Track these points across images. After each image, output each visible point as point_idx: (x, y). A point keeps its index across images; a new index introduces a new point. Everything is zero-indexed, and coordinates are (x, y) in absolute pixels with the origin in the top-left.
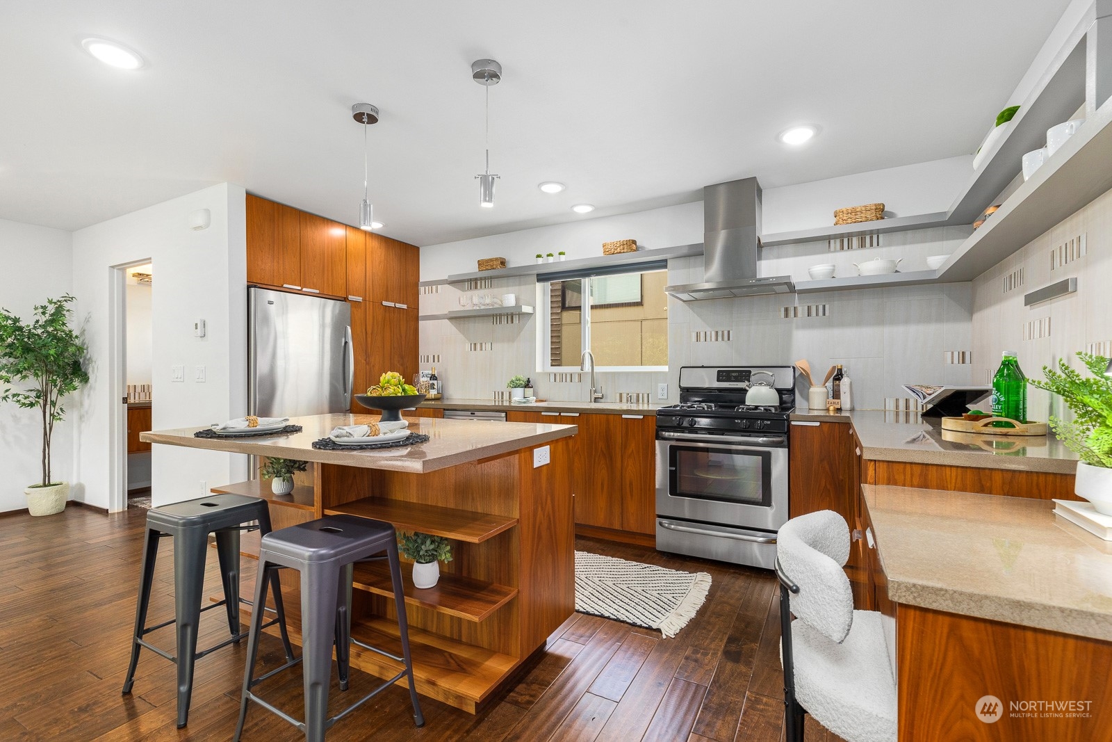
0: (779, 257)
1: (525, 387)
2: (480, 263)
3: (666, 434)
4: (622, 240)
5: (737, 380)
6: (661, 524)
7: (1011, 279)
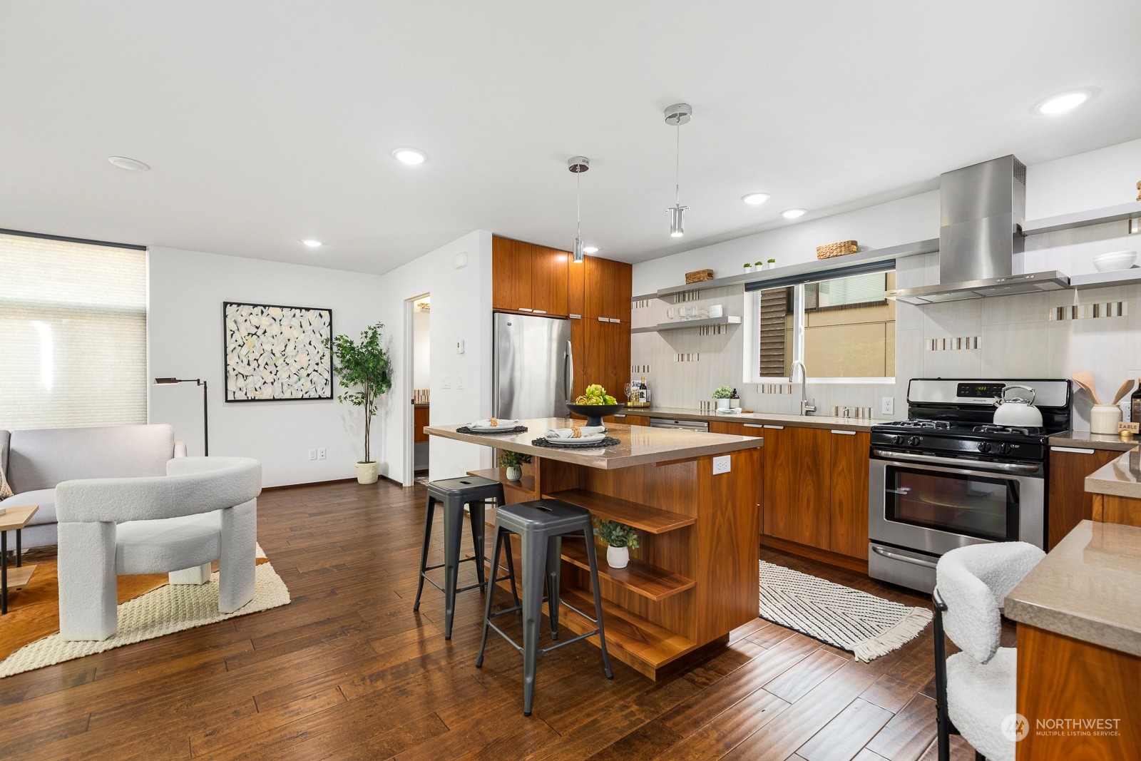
0: (1049, 246)
1: (731, 398)
2: (688, 276)
3: (883, 453)
4: (839, 242)
5: (984, 394)
6: (875, 549)
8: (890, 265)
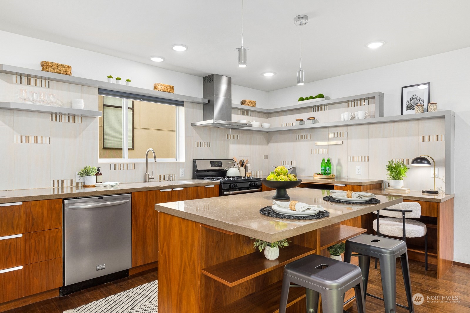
7: (302, 136)
8: (180, 103)
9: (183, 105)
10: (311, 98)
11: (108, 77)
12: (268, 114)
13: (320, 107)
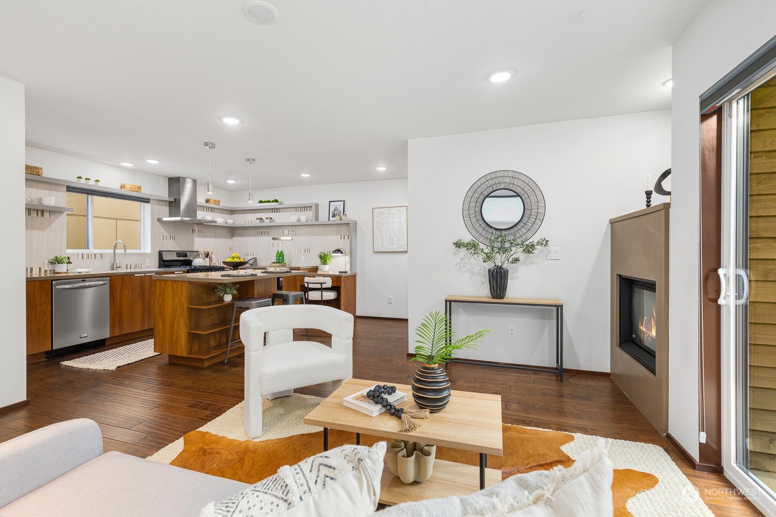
4: (136, 185)
5: (186, 256)
7: (262, 232)
8: (146, 201)
9: (149, 202)
10: (269, 202)
11: (78, 178)
12: (232, 212)
13: (276, 210)
